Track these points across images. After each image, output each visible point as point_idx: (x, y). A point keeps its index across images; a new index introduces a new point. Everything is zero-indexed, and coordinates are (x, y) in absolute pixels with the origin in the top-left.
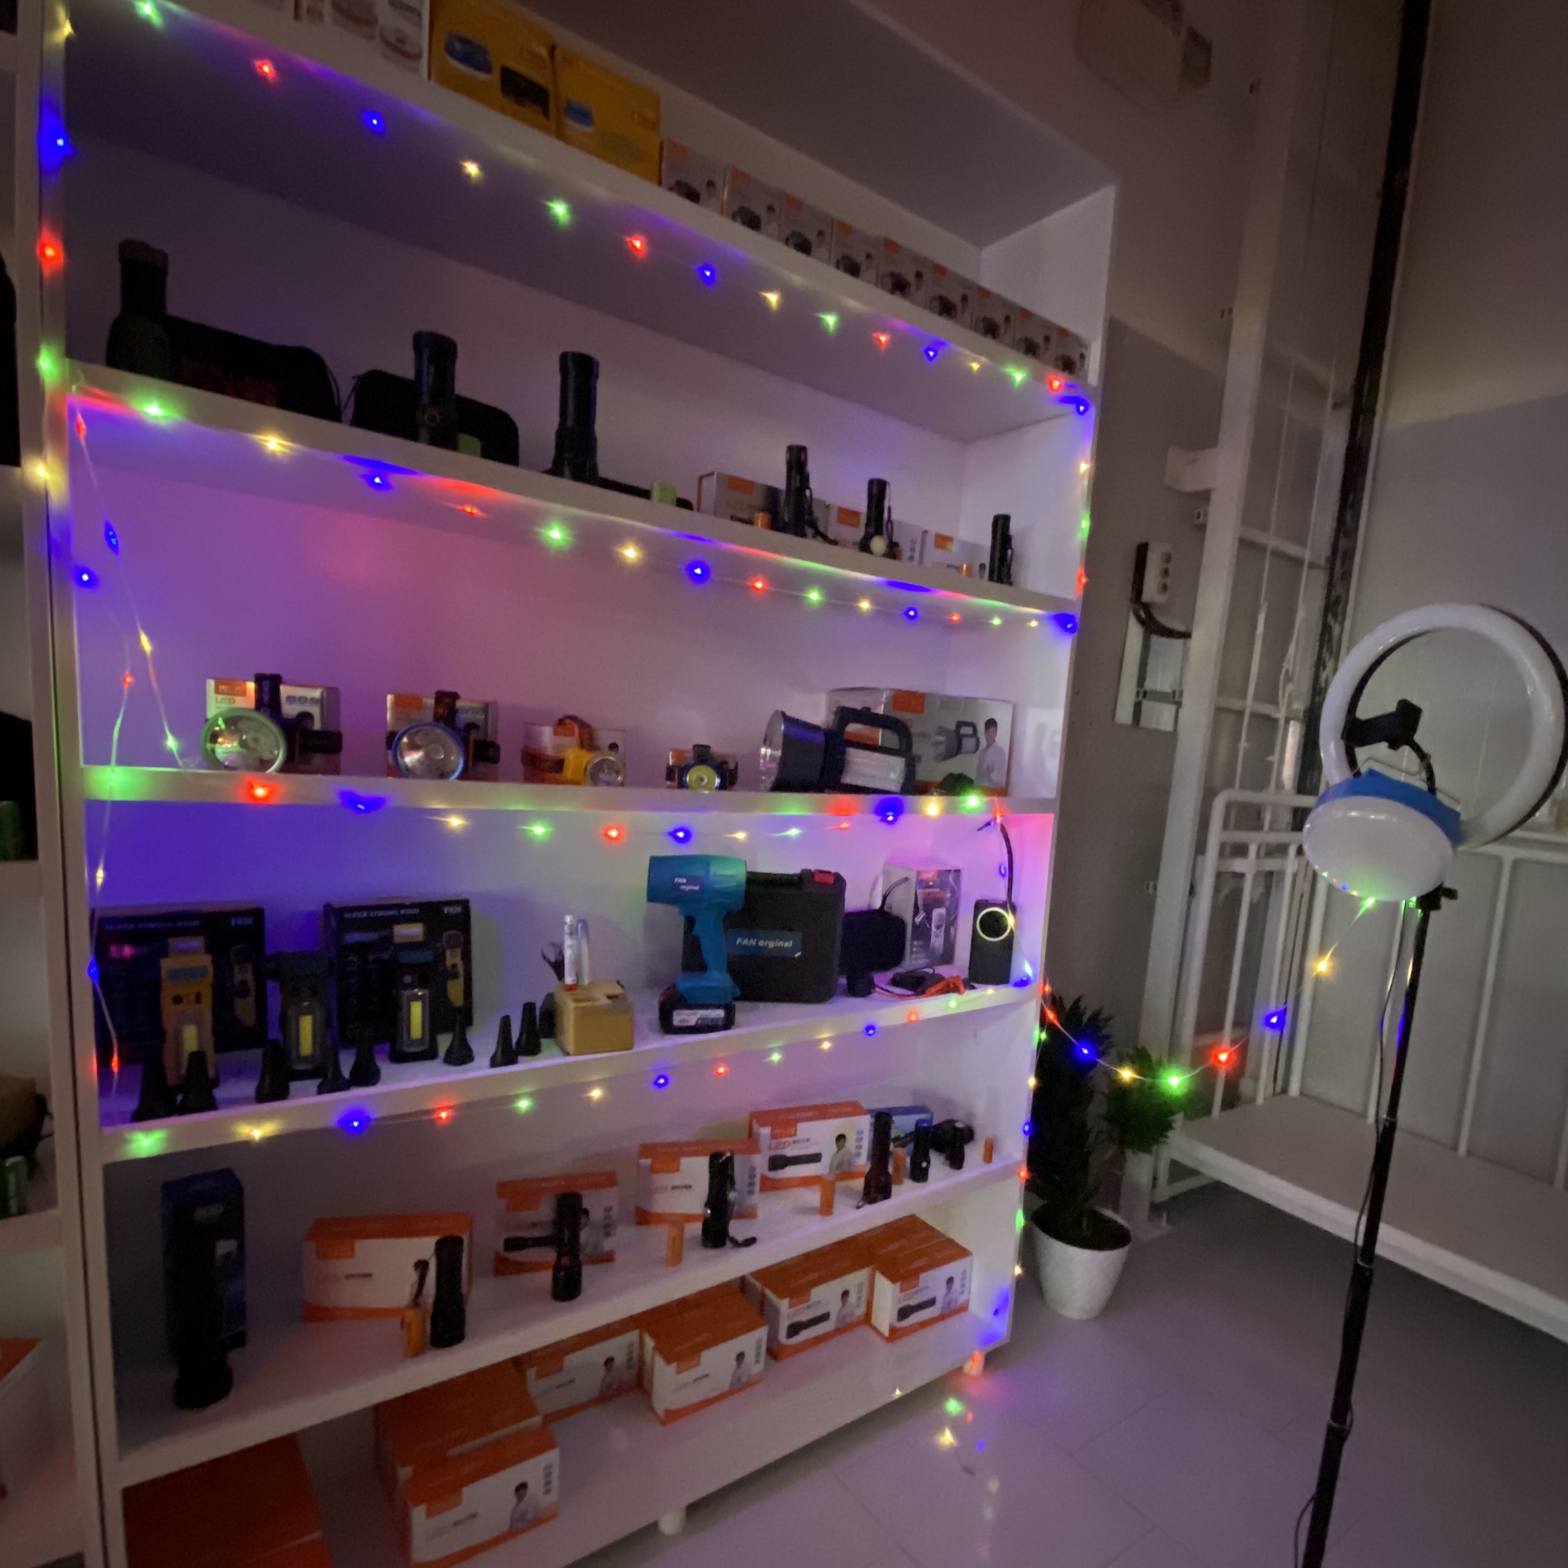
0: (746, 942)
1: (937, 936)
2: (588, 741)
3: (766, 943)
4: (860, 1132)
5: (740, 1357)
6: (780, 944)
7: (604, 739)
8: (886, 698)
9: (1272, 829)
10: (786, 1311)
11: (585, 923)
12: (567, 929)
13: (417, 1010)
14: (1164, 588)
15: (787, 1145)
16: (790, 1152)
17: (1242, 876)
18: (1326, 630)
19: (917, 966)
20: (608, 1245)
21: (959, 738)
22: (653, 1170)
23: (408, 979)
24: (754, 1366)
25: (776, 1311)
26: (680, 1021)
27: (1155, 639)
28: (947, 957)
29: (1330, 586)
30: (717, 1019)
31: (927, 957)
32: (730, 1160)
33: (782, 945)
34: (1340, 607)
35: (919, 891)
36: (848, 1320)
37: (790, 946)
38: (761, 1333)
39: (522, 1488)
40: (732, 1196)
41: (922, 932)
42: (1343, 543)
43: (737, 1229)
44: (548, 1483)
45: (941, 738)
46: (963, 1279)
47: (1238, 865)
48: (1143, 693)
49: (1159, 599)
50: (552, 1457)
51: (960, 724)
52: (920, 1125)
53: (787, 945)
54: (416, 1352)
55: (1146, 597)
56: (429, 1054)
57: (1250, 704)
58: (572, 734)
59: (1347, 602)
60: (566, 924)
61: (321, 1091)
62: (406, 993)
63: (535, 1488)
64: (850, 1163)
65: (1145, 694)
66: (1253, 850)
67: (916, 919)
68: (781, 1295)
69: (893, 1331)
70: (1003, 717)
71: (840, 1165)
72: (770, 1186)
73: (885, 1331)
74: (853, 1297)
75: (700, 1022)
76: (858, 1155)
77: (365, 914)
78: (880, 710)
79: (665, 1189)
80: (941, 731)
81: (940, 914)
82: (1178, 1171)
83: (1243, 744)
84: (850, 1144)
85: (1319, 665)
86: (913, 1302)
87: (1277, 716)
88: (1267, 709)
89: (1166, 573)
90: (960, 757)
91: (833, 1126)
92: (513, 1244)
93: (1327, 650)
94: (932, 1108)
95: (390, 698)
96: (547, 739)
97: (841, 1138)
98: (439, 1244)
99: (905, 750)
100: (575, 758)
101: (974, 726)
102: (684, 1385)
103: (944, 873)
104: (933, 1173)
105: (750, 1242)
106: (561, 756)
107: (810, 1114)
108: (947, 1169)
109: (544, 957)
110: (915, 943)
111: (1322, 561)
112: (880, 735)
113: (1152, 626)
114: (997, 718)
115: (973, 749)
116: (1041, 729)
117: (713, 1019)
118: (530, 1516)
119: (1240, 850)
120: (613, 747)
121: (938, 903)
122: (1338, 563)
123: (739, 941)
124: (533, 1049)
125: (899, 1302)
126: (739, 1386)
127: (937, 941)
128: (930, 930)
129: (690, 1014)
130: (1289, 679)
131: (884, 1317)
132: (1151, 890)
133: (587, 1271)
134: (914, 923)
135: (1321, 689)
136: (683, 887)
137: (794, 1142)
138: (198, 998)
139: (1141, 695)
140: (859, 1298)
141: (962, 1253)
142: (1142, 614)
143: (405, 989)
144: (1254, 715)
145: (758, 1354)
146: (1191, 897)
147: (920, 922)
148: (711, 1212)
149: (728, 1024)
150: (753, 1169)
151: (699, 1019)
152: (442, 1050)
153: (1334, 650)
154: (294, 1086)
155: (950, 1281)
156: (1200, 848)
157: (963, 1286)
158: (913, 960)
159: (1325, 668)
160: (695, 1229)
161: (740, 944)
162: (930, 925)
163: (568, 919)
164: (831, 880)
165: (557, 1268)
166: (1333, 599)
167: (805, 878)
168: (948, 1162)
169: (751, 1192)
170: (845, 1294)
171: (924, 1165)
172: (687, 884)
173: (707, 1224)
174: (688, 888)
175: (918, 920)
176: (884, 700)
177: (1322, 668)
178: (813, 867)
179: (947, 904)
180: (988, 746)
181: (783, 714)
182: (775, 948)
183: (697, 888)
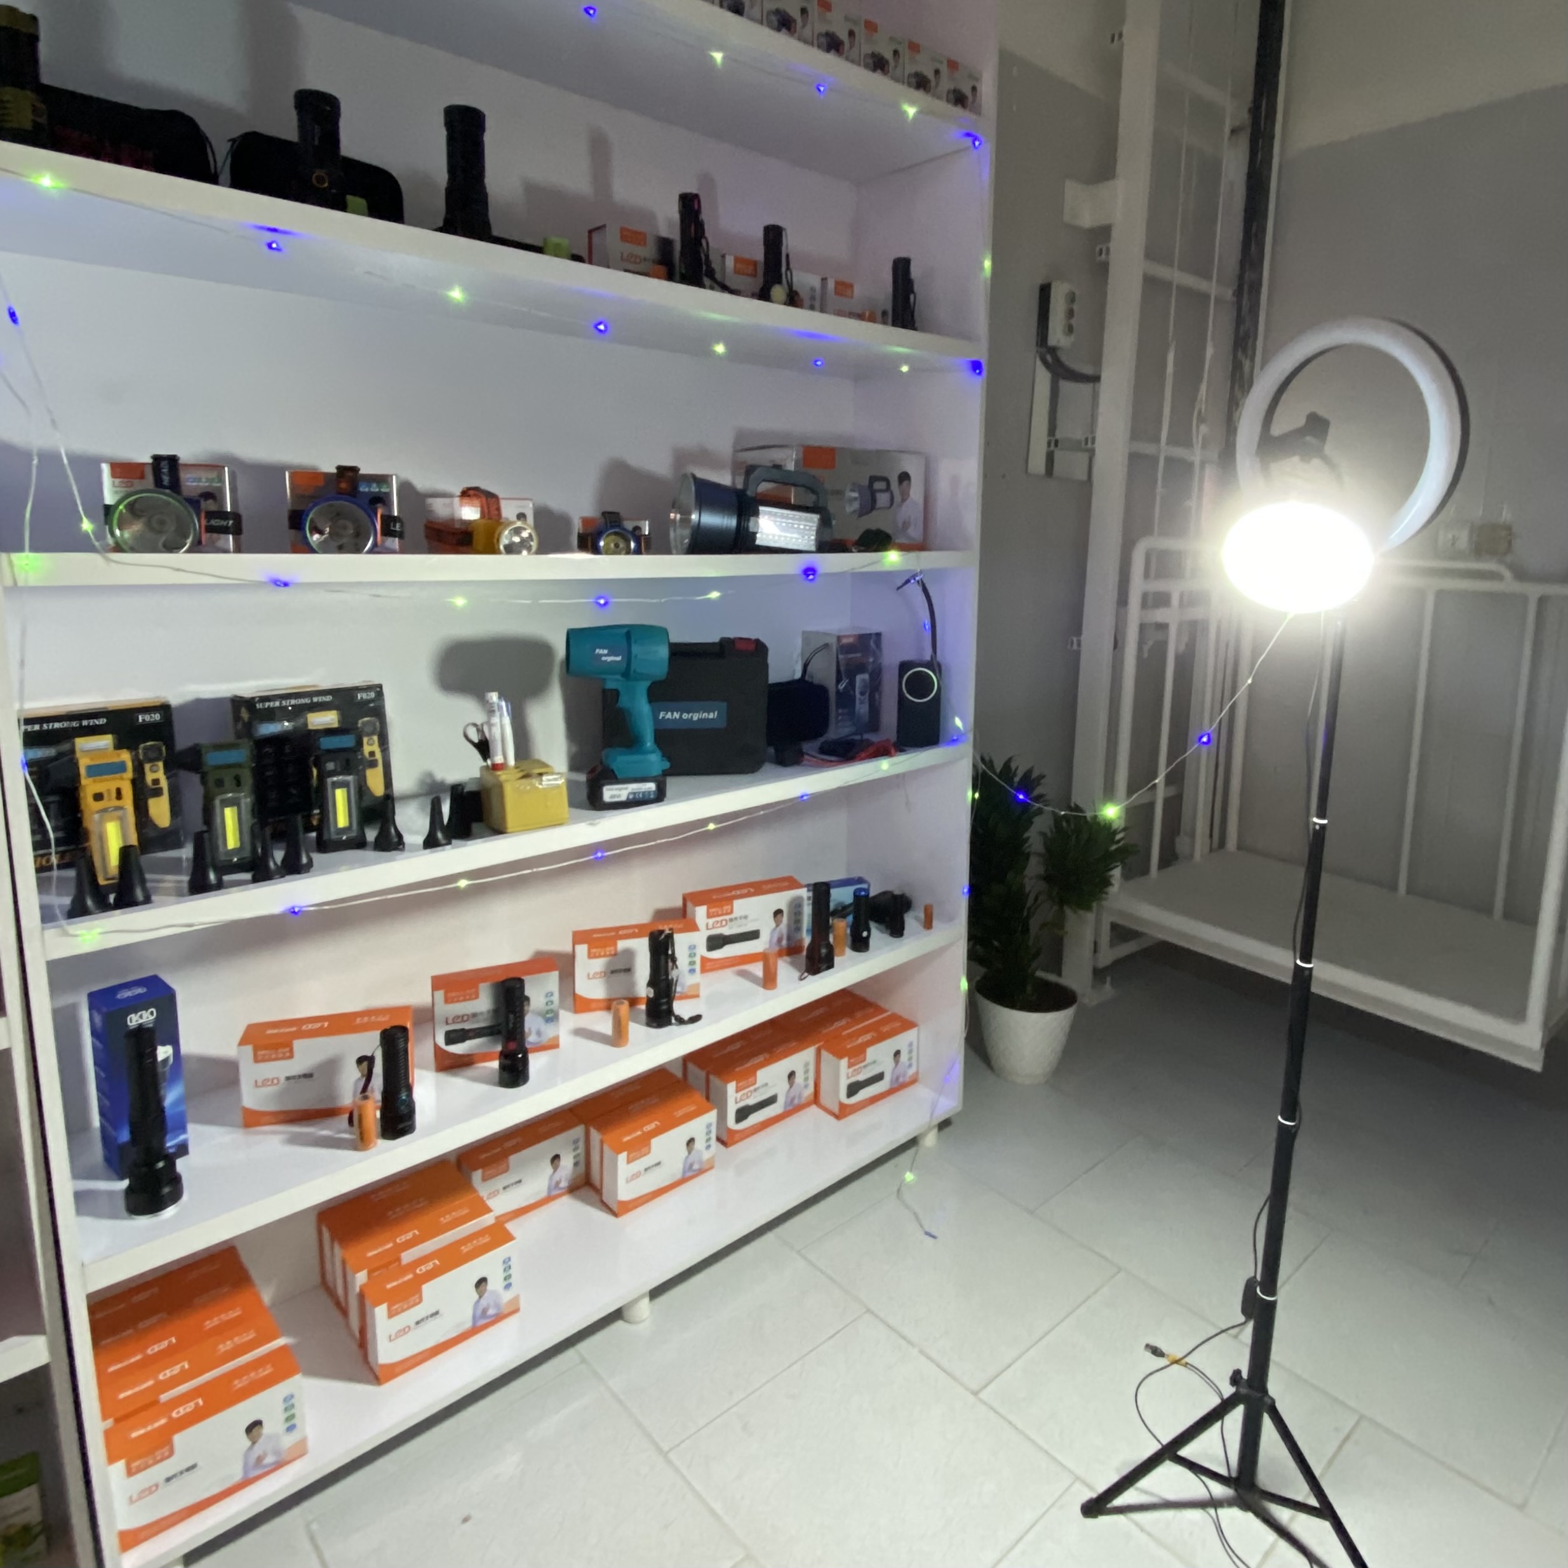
1: (862, 703)
4: (798, 907)
5: (691, 1143)
7: (511, 509)
8: (796, 455)
12: (489, 707)
13: (341, 798)
14: (1070, 329)
15: (724, 923)
16: (726, 931)
17: (1165, 627)
18: (1237, 366)
19: (843, 735)
21: (873, 493)
22: (591, 956)
23: (330, 766)
25: (724, 1096)
26: (612, 797)
27: (1066, 386)
28: (874, 723)
29: (1238, 320)
30: (649, 792)
31: (854, 725)
32: (670, 938)
34: (1249, 343)
35: (841, 657)
36: (796, 1102)
37: (715, 717)
38: (711, 1118)
39: (481, 1284)
40: (675, 974)
41: (846, 699)
42: (1248, 276)
43: (681, 1007)
45: (855, 494)
47: (1160, 615)
48: (1054, 443)
49: (1066, 342)
50: (509, 1249)
51: (873, 479)
52: (857, 894)
55: (1052, 341)
56: (358, 843)
57: (1164, 450)
59: (1256, 336)
60: (488, 702)
61: (255, 880)
62: (328, 781)
64: (789, 938)
65: (1057, 443)
66: (1175, 599)
67: (839, 686)
68: (725, 1079)
69: (843, 1107)
71: (779, 940)
72: (711, 965)
73: (835, 1108)
74: (800, 1077)
75: (631, 797)
76: (799, 928)
77: (277, 703)
78: (791, 467)
80: (855, 486)
81: (863, 680)
82: (1119, 933)
83: (1160, 490)
84: (789, 919)
85: (1232, 403)
86: (862, 1077)
87: (1190, 459)
88: (1181, 453)
89: (1070, 313)
90: (874, 513)
91: (768, 902)
92: (456, 1036)
93: (1238, 388)
94: (868, 879)
97: (779, 913)
98: (382, 1035)
99: (820, 504)
101: (887, 480)
102: (637, 1174)
103: (865, 637)
104: (872, 942)
105: (695, 1019)
106: (469, 528)
107: (745, 891)
108: (888, 939)
109: (467, 739)
110: (840, 711)
111: (1229, 296)
112: (792, 493)
113: (1060, 371)
114: (910, 471)
115: (888, 504)
116: (955, 481)
117: (644, 793)
118: (491, 1311)
119: (1159, 600)
120: (522, 516)
121: (861, 668)
122: (1245, 299)
125: (849, 1077)
126: (691, 1173)
127: (862, 708)
128: (855, 697)
129: (620, 789)
130: (1201, 420)
131: (834, 1095)
132: (1075, 647)
133: (533, 1058)
134: (838, 692)
136: (604, 658)
137: (731, 920)
138: (119, 794)
141: (909, 1025)
142: (1049, 358)
143: (328, 777)
144: (1169, 460)
145: (708, 1140)
146: (1116, 650)
147: (844, 689)
148: (655, 992)
149: (659, 797)
150: (692, 948)
151: (629, 794)
152: (371, 839)
155: (897, 1053)
156: (1123, 601)
158: (838, 730)
160: (640, 1009)
162: (854, 691)
164: (752, 646)
165: (504, 1055)
166: (1242, 334)
167: (725, 646)
168: (887, 931)
169: (690, 971)
170: (792, 1073)
171: (865, 934)
172: (608, 653)
173: (651, 1005)
174: (610, 659)
175: (841, 687)
176: (794, 456)
177: (1234, 407)
178: (731, 634)
179: (870, 668)
180: (903, 501)
181: (693, 476)
183: (619, 659)
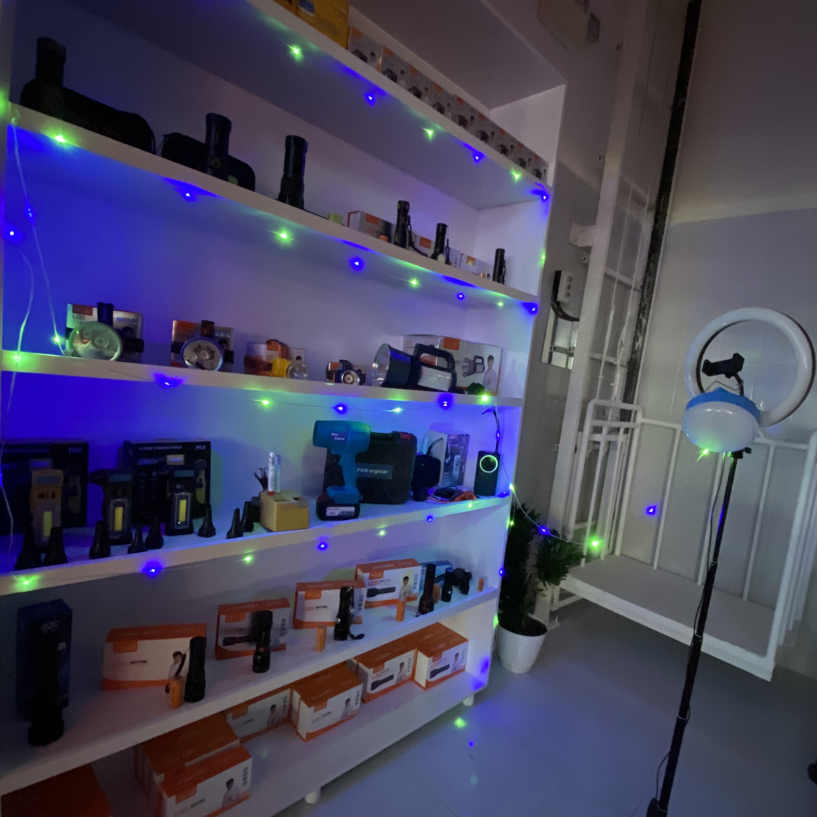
0: (362, 470)
1: (456, 470)
2: (286, 353)
3: (373, 471)
4: (416, 576)
5: (348, 701)
6: (381, 472)
7: (295, 353)
8: (440, 341)
9: (611, 420)
10: (372, 675)
11: (278, 456)
12: (270, 460)
13: (183, 505)
14: (568, 295)
15: (377, 582)
16: (379, 587)
17: (598, 443)
18: (639, 321)
19: (446, 486)
20: (282, 640)
21: (475, 365)
22: (306, 598)
23: (179, 486)
24: (355, 706)
25: (366, 675)
26: (330, 513)
27: (561, 321)
28: (460, 481)
29: (642, 299)
30: (351, 512)
31: (451, 481)
32: (352, 591)
33: (382, 473)
34: (646, 311)
35: (449, 445)
36: (403, 679)
37: (387, 473)
38: (360, 688)
39: (230, 783)
40: (352, 611)
41: (449, 467)
42: (649, 279)
43: (355, 630)
44: (245, 779)
45: (467, 364)
46: (463, 654)
47: (597, 437)
48: (554, 349)
49: (565, 300)
50: (248, 763)
51: (476, 357)
52: (448, 571)
53: (385, 472)
54: (177, 706)
55: (559, 299)
56: (189, 531)
57: (605, 357)
58: (277, 350)
59: (650, 309)
60: (270, 457)
61: (130, 551)
62: (177, 495)
63: (238, 783)
64: (410, 592)
65: (555, 348)
66: (605, 430)
67: (446, 460)
68: (369, 667)
69: (427, 683)
70: (496, 355)
71: (405, 593)
72: (369, 605)
73: (423, 684)
74: (406, 665)
75: (342, 514)
76: (415, 588)
77: (151, 448)
78: (437, 347)
79: (311, 608)
80: (466, 360)
81: (458, 459)
82: (564, 595)
83: (601, 376)
84: (411, 582)
85: (636, 339)
86: (438, 667)
87: (616, 363)
88: (612, 360)
89: (569, 287)
90: (475, 375)
91: (402, 573)
92: (229, 641)
93: (639, 332)
94: (452, 562)
95: (174, 323)
96: (263, 351)
97: (406, 578)
98: (192, 642)
99: (450, 368)
100: (280, 363)
101: (482, 359)
102: (318, 719)
103: (460, 436)
104: (453, 597)
105: (361, 637)
106: (271, 362)
107: (389, 566)
108: (461, 595)
109: (256, 476)
110: (445, 473)
111: (639, 288)
112: (437, 361)
113: (561, 314)
114: (494, 355)
115: (482, 371)
116: (514, 362)
117: (348, 512)
118: (234, 798)
119: (597, 430)
120: (299, 358)
121: (457, 452)
122: (645, 290)
123: (358, 469)
124: (250, 529)
125: (432, 668)
126: (346, 718)
127: (456, 472)
128: (453, 466)
129: (336, 510)
130: (622, 345)
131: (422, 677)
132: (555, 449)
133: (272, 654)
134: (445, 463)
135: (635, 351)
136: (335, 438)
137: (381, 581)
138: (54, 496)
139: (553, 348)
140: (409, 667)
141: (463, 640)
142: (556, 306)
143: (177, 492)
144: (606, 362)
145: (357, 700)
146: (575, 453)
147: (448, 462)
148: (341, 620)
149: (355, 516)
150: (361, 596)
151: (341, 512)
152: (197, 529)
153: (643, 331)
154: (113, 548)
155: (457, 655)
156: (581, 429)
157: (463, 658)
158: (443, 482)
159: (638, 340)
160: (331, 630)
161: (359, 471)
162: (453, 464)
163: (271, 454)
164: (409, 438)
165: (257, 653)
166: (643, 306)
167: (395, 436)
168: (460, 591)
169: (360, 609)
170: (402, 665)
171: (450, 592)
172: (338, 437)
173: (337, 626)
174: (338, 439)
175: (447, 461)
176: (439, 342)
177: (636, 340)
178: (399, 430)
179: (462, 453)
180: (489, 369)
181: (389, 346)
182: (378, 474)
183: (343, 439)
